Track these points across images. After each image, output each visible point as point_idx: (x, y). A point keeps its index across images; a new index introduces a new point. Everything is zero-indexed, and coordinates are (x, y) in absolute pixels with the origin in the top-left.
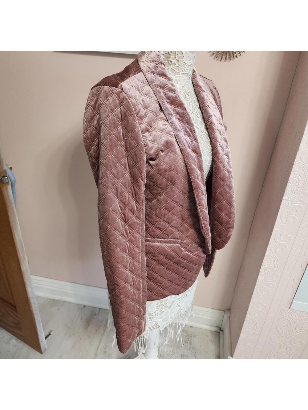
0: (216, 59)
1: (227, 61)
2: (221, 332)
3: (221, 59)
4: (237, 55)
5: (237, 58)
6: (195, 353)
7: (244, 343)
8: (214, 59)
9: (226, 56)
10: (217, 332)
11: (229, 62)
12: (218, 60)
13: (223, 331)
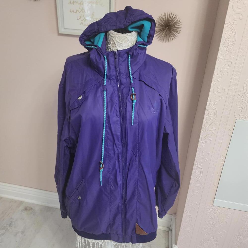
0: (160, 41)
1: (167, 42)
2: (170, 231)
3: (163, 41)
4: (173, 39)
5: (173, 40)
6: (151, 245)
7: (184, 233)
8: (159, 41)
9: (166, 39)
10: (167, 231)
11: (168, 42)
12: (161, 41)
13: (171, 230)
